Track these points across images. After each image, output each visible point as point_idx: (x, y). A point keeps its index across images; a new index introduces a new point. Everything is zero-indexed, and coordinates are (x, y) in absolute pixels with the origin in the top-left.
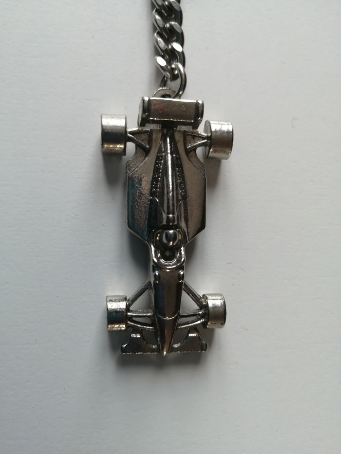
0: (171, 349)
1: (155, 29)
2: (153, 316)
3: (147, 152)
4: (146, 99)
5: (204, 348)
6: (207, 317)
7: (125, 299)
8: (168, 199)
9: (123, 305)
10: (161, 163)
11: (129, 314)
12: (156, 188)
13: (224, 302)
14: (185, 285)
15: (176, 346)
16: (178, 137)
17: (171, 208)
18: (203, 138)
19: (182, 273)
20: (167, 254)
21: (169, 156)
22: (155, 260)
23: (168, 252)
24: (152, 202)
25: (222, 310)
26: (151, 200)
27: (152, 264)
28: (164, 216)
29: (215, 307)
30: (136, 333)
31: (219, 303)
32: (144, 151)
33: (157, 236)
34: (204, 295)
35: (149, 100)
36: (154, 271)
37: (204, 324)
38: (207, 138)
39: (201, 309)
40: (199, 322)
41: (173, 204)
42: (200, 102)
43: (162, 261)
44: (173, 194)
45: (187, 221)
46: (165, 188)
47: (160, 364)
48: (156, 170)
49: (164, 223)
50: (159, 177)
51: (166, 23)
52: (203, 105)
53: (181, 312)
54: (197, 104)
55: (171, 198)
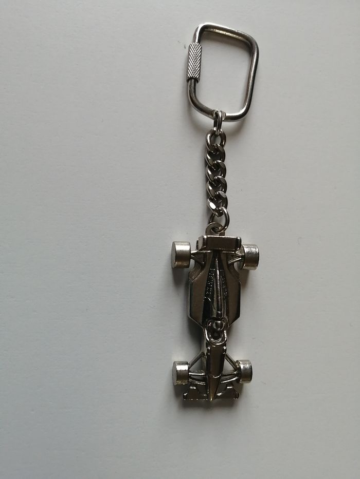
0: (216, 397)
1: (207, 180)
2: (205, 375)
3: (203, 267)
4: (205, 237)
5: (237, 396)
6: (240, 375)
7: (187, 363)
8: (218, 301)
9: (185, 368)
10: (212, 275)
11: (190, 373)
12: (209, 292)
13: (251, 366)
14: (227, 356)
15: (219, 394)
16: (223, 257)
17: (220, 308)
18: (239, 257)
19: (225, 348)
20: (216, 335)
21: (218, 271)
22: (208, 340)
23: (216, 334)
24: (206, 300)
25: (249, 371)
26: (205, 299)
27: (205, 341)
28: (215, 311)
29: (245, 369)
30: (193, 386)
31: (247, 366)
32: (200, 265)
33: (209, 323)
34: (237, 361)
35: (207, 238)
36: (207, 347)
37: (237, 381)
38: (242, 257)
39: (235, 370)
40: (234, 379)
41: (221, 304)
42: (239, 238)
43: (212, 339)
44: (221, 298)
45: (227, 315)
46: (215, 293)
47: (208, 407)
48: (209, 279)
49: (215, 316)
50: (211, 284)
51: (215, 176)
52: (241, 239)
53: (224, 373)
54: (237, 239)
55: (220, 300)
